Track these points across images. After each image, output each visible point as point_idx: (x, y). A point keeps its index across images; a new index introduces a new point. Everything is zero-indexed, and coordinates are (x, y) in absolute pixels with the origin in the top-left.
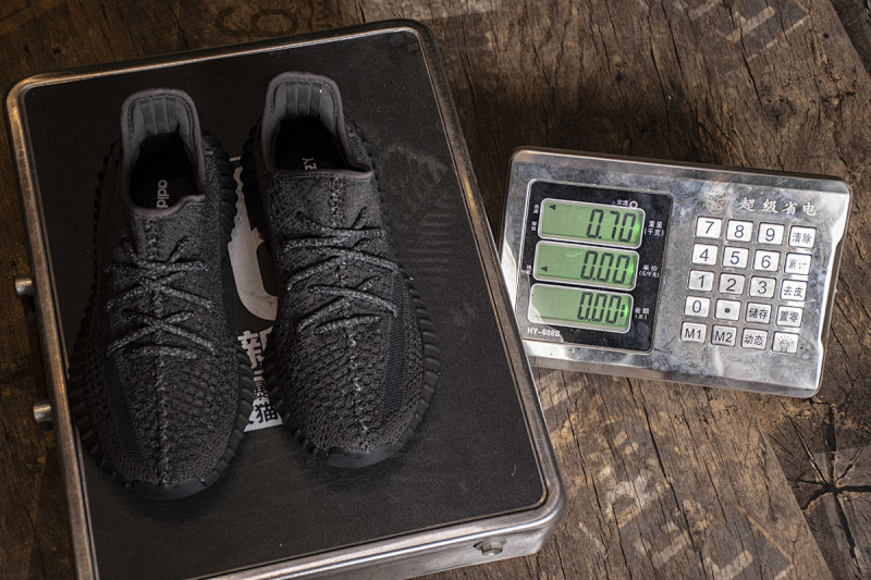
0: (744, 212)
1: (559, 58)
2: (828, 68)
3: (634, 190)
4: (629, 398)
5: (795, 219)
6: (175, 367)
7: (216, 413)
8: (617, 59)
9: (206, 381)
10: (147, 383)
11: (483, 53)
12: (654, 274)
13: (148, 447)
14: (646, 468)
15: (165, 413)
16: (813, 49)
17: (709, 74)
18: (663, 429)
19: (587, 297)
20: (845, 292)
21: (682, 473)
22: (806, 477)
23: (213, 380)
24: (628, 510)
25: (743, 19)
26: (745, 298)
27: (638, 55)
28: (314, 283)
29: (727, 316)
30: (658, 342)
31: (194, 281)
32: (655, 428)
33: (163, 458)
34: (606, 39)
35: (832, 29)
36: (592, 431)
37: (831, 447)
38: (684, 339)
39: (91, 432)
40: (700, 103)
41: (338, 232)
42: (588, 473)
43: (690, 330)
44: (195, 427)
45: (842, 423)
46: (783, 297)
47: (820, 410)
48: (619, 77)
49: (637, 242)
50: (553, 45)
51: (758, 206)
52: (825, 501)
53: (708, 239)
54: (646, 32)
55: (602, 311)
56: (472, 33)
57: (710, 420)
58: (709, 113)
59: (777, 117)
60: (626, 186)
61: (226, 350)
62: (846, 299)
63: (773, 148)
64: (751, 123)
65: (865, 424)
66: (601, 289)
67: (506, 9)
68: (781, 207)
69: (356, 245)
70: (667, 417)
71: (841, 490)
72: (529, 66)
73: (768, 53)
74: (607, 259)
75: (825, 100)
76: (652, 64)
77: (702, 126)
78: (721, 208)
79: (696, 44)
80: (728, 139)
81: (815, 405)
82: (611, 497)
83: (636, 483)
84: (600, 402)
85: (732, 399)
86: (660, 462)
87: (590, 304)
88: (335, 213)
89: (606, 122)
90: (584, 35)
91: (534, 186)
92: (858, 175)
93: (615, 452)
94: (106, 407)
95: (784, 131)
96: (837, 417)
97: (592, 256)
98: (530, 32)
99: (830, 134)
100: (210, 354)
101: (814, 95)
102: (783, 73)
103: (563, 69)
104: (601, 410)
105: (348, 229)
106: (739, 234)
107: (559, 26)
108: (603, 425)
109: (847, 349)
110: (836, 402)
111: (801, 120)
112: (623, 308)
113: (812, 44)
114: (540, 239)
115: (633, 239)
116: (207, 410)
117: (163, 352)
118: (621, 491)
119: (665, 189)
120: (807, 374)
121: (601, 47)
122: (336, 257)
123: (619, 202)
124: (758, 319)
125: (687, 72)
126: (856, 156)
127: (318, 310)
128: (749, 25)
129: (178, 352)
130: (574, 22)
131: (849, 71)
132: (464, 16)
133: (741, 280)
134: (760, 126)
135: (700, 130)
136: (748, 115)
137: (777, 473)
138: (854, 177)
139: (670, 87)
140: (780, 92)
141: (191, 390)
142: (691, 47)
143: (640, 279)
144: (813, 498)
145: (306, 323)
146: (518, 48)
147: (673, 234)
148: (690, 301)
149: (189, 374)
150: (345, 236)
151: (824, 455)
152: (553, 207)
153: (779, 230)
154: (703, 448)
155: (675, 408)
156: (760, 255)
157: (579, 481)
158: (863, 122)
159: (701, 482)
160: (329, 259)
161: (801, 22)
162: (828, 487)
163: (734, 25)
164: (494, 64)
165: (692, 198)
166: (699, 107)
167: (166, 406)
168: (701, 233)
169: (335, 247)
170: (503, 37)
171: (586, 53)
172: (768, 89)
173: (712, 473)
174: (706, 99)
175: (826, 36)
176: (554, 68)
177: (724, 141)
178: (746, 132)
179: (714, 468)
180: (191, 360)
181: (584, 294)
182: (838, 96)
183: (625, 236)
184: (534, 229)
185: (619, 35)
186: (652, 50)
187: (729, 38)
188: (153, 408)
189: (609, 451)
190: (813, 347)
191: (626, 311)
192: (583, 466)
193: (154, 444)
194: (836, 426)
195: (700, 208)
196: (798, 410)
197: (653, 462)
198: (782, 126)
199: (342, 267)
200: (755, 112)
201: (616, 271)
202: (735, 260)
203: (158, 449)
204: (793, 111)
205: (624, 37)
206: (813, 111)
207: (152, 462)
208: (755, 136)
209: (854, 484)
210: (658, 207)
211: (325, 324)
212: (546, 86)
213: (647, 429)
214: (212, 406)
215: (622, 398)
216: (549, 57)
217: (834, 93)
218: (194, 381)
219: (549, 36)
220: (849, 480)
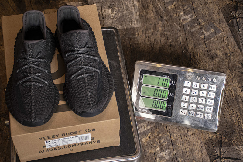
0: (197, 80)
1: (155, 40)
2: (227, 46)
3: (168, 73)
4: (166, 130)
5: (211, 83)
6: (37, 88)
7: (48, 102)
8: (170, 41)
9: (45, 93)
10: (28, 93)
11: (135, 38)
12: (173, 96)
13: (28, 111)
14: (169, 149)
15: (33, 101)
16: (224, 40)
17: (195, 46)
18: (175, 138)
19: (155, 101)
20: (228, 105)
21: (179, 150)
22: (213, 154)
23: (48, 93)
24: (163, 160)
25: (205, 32)
26: (197, 104)
27: (176, 40)
28: (74, 65)
29: (192, 108)
30: (173, 114)
31: (43, 64)
32: (172, 138)
33: (32, 114)
34: (168, 36)
35: (229, 36)
36: (155, 138)
37: (221, 146)
38: (180, 114)
39: (11, 108)
40: (192, 53)
41: (80, 49)
42: (153, 149)
43: (182, 112)
44: (42, 105)
45: (224, 140)
46: (208, 104)
47: (218, 136)
48: (171, 45)
49: (168, 87)
50: (153, 37)
51: (201, 79)
52: (218, 161)
53: (187, 87)
54: (179, 34)
55: (159, 105)
56: (132, 33)
57: (188, 137)
58: (194, 56)
59: (212, 58)
60: (166, 72)
61: (51, 85)
62: (228, 107)
63: (211, 65)
64: (205, 59)
65: (231, 141)
66: (159, 99)
67: (142, 27)
68: (207, 79)
69: (86, 53)
70: (176, 135)
71: (222, 158)
72: (147, 41)
73: (211, 41)
74: (160, 91)
75: (226, 54)
76: (180, 42)
77: (192, 59)
78: (191, 79)
79: (192, 38)
80: (199, 63)
81: (217, 135)
82: (159, 156)
83: (166, 153)
84: (158, 130)
85: (194, 132)
86: (173, 147)
87: (156, 103)
88: (78, 43)
89: (166, 57)
90: (162, 34)
91: (141, 70)
92: (234, 74)
93: (161, 144)
94: (16, 100)
95: (214, 62)
96: (223, 138)
97: (156, 90)
98: (148, 33)
99: (227, 63)
100: (47, 85)
101: (223, 52)
102: (215, 46)
103: (155, 43)
104: (158, 133)
105: (83, 48)
106: (196, 86)
107: (156, 32)
108: (158, 136)
109: (227, 120)
110: (223, 134)
111: (219, 59)
112: (165, 105)
113: (224, 39)
114: (142, 85)
115: (167, 86)
116: (45, 101)
117: (33, 84)
118: (161, 155)
119: (176, 73)
120: (214, 126)
121: (166, 38)
122: (80, 56)
123: (164, 76)
124: (201, 110)
125: (189, 45)
126: (233, 69)
127: (76, 72)
128: (207, 34)
129: (38, 84)
130: (160, 31)
131: (233, 47)
132: (130, 28)
133: (196, 98)
134: (208, 60)
135: (191, 60)
136: (204, 57)
137: (205, 152)
138: (232, 75)
139: (184, 48)
140: (214, 51)
141: (41, 95)
142: (190, 38)
143: (169, 97)
144: (214, 160)
145: (73, 76)
146: (144, 37)
147: (178, 85)
148: (182, 103)
149: (40, 90)
150: (82, 50)
151: (218, 148)
152: (146, 76)
153: (207, 85)
154: (185, 144)
155: (178, 133)
156: (201, 92)
157: (150, 151)
158: (236, 60)
159: (184, 153)
160: (78, 57)
161: (221, 33)
162: (219, 157)
163: (203, 34)
164: (137, 41)
165: (183, 76)
166: (191, 54)
167: (34, 99)
168: (185, 85)
169: (80, 53)
170: (140, 34)
171: (162, 39)
172: (210, 50)
173: (187, 151)
174: (194, 52)
175: (227, 37)
176: (153, 42)
177: (198, 63)
178: (204, 61)
179: (188, 150)
180: (41, 86)
181: (154, 100)
182: (229, 53)
183: (165, 85)
184: (141, 82)
185: (171, 35)
186: (180, 39)
187: (201, 37)
188: (30, 100)
189: (159, 144)
190: (215, 118)
191: (165, 106)
192: (151, 147)
193: (30, 110)
194: (222, 141)
195: (185, 79)
196: (212, 136)
197: (171, 147)
198: (214, 60)
199: (82, 59)
200: (207, 56)
201: (163, 95)
202: (194, 93)
203: (31, 112)
204: (217, 56)
205: (173, 35)
206: (223, 57)
207: (29, 115)
208: (206, 62)
209: (226, 157)
210: (174, 78)
211: (78, 76)
212: (151, 47)
213: (170, 138)
214: (47, 100)
215: (164, 129)
216: (152, 39)
217: (228, 52)
218: (42, 92)
219: (153, 34)
220: (225, 156)
